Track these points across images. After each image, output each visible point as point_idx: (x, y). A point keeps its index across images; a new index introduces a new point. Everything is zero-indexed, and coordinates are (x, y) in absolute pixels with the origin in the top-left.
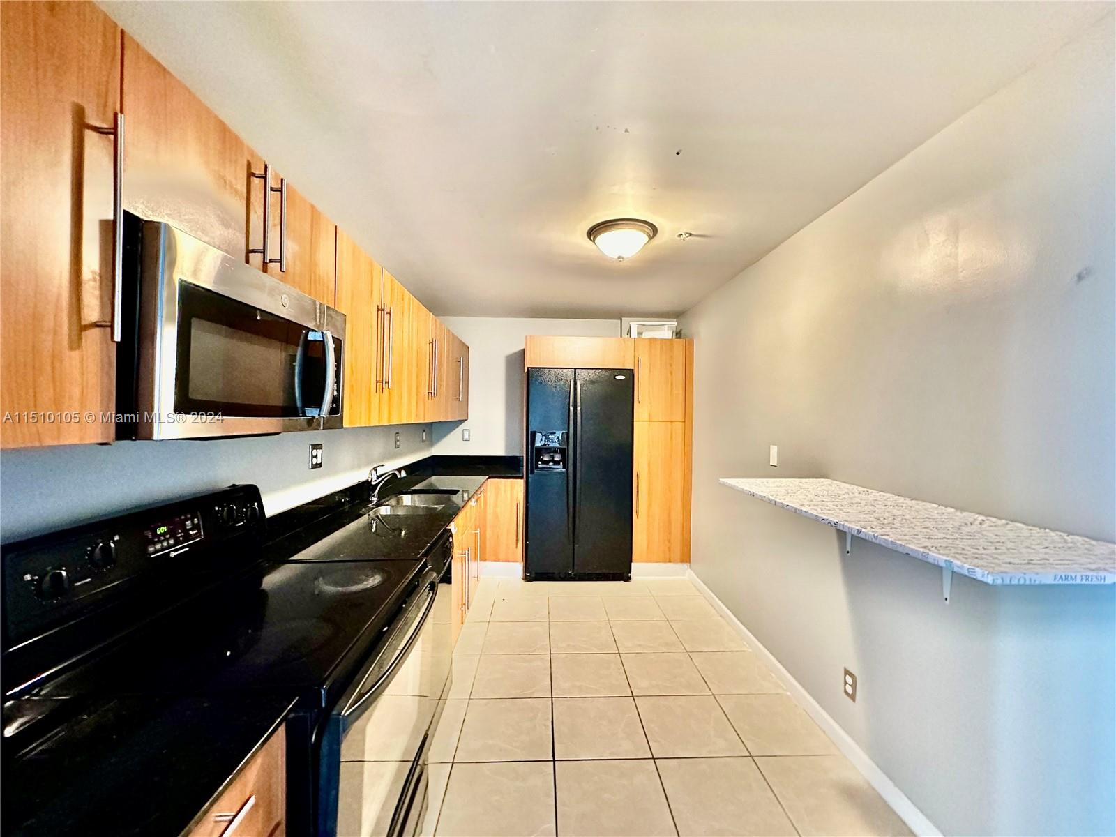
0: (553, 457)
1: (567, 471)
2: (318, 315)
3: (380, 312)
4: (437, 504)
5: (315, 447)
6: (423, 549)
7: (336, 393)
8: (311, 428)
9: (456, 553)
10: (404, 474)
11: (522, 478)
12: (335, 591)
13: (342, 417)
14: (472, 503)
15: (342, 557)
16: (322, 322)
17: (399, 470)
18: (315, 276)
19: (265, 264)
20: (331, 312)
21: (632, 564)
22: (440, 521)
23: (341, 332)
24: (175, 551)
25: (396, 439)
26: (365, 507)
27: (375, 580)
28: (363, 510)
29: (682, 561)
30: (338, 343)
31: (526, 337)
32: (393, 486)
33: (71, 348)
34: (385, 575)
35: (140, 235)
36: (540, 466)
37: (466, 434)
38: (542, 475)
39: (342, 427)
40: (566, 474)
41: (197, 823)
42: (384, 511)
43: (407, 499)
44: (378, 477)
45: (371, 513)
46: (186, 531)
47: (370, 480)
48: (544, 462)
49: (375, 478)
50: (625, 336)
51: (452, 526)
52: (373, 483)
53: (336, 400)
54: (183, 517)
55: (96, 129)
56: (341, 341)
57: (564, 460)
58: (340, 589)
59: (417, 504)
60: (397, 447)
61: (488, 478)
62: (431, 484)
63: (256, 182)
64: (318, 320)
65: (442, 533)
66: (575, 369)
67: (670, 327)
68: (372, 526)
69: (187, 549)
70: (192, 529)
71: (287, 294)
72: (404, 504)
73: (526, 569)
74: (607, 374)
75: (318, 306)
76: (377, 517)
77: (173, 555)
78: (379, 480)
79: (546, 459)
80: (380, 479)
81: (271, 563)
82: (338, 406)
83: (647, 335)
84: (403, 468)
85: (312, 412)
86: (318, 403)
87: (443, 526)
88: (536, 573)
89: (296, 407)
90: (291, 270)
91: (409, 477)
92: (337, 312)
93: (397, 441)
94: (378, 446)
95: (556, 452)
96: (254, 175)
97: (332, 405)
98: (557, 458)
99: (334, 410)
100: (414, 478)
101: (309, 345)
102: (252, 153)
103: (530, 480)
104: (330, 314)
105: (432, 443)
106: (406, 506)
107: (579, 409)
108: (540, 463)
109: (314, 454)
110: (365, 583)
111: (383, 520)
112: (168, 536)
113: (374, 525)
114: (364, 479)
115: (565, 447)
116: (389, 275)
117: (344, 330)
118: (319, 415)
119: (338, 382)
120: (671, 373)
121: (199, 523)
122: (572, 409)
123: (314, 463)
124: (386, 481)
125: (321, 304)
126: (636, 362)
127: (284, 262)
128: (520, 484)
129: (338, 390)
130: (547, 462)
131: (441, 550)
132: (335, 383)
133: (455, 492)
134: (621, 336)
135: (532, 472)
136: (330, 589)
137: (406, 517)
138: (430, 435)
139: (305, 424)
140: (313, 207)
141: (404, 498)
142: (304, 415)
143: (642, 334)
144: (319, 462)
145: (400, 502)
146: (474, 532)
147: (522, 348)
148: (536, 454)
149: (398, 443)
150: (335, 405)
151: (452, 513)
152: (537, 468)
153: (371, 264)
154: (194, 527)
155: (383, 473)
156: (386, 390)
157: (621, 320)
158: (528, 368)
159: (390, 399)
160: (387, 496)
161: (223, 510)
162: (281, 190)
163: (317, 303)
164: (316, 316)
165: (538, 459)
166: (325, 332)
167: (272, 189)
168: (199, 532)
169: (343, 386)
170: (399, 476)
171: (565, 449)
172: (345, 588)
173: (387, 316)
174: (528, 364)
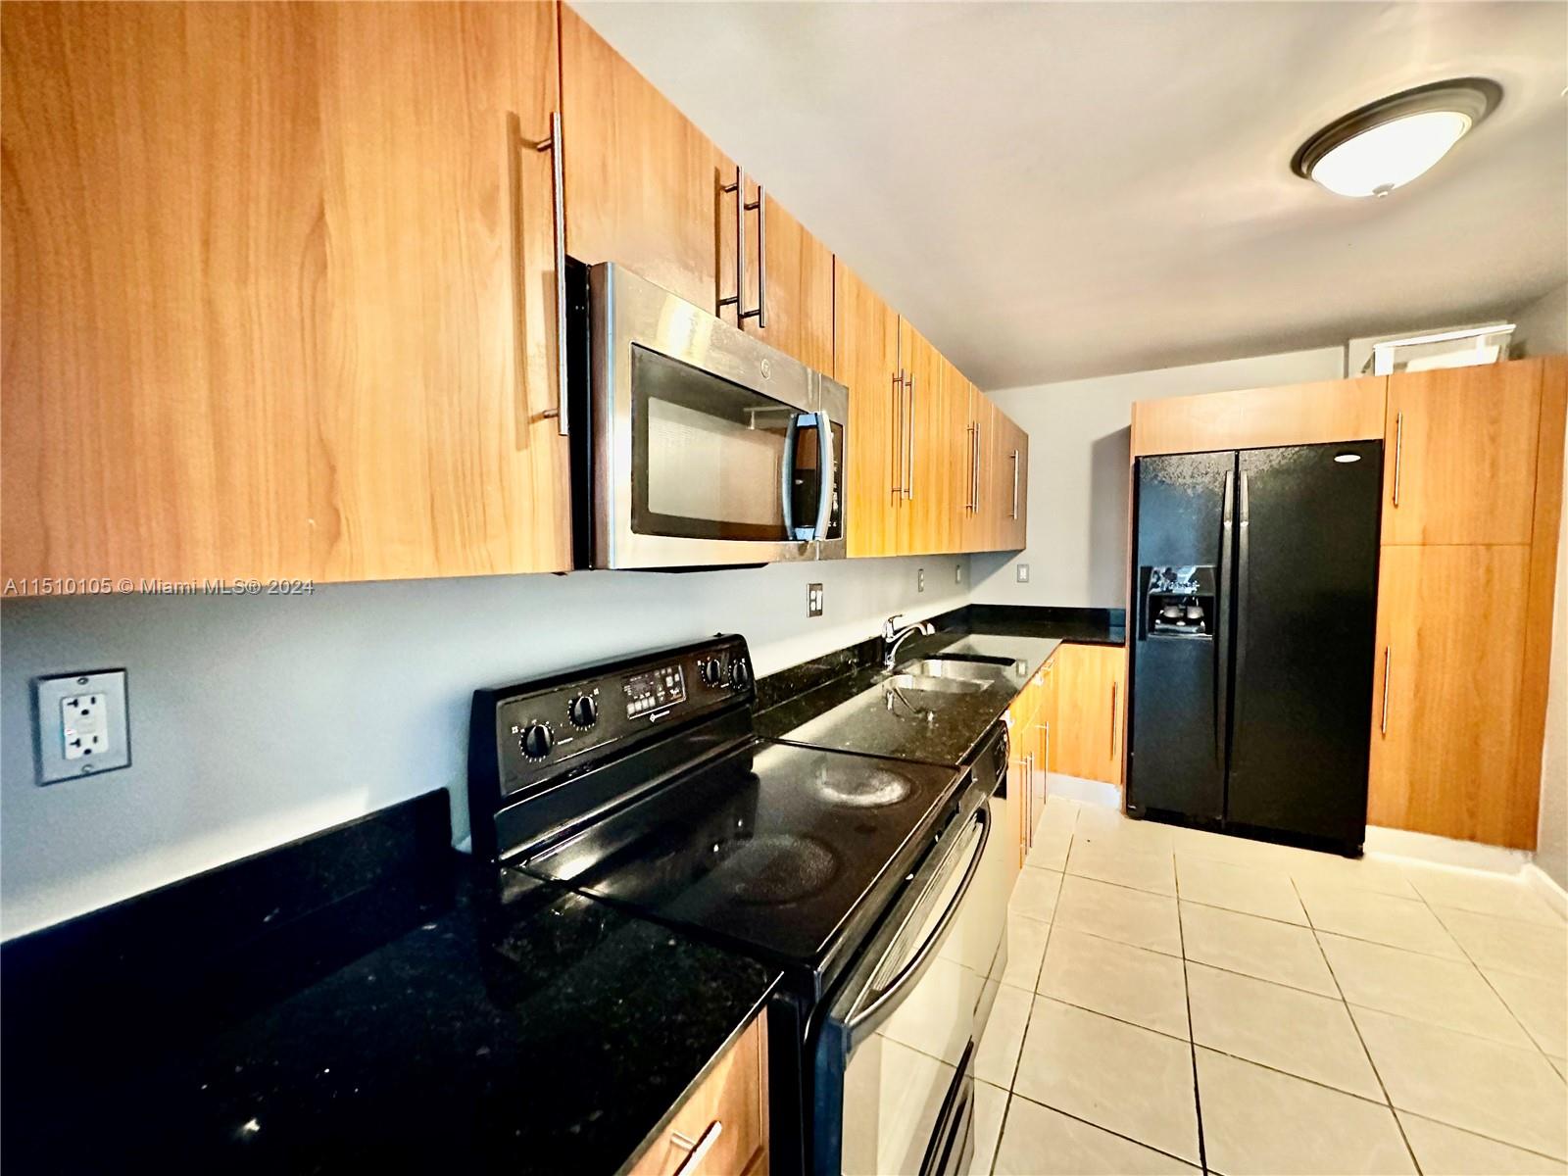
0: (1186, 612)
1: (1217, 638)
2: (810, 388)
3: (896, 383)
4: (981, 678)
5: (813, 587)
6: (964, 750)
7: (836, 506)
8: (803, 557)
9: (1013, 759)
10: (931, 629)
11: (1122, 645)
12: (837, 800)
13: (845, 542)
14: (1037, 681)
15: (847, 746)
16: (816, 399)
17: (925, 623)
18: (807, 334)
19: (741, 317)
20: (828, 384)
21: (1367, 827)
22: (989, 707)
23: (841, 413)
24: (656, 713)
25: (919, 576)
26: (878, 673)
27: (891, 792)
28: (875, 678)
29: (1512, 845)
30: (838, 428)
31: (1134, 404)
32: (917, 647)
33: (518, 449)
34: (908, 786)
35: (588, 287)
36: (1157, 627)
37: (1023, 574)
38: (1160, 642)
39: (845, 558)
40: (1213, 644)
41: (640, 1157)
42: (903, 682)
43: (934, 666)
44: (895, 633)
45: (886, 683)
46: (667, 689)
47: (884, 636)
48: (1166, 620)
49: (890, 633)
50: (1356, 372)
51: (1006, 717)
52: (889, 640)
53: (836, 516)
54: (663, 672)
55: (533, 146)
56: (842, 426)
57: (1210, 621)
58: (844, 797)
59: (950, 675)
60: (921, 590)
61: (1062, 642)
62: (969, 647)
63: (727, 199)
64: (811, 396)
65: (994, 726)
66: (1238, 451)
67: (1493, 340)
68: (887, 700)
69: (668, 712)
70: (673, 688)
71: (767, 358)
72: (931, 674)
73: (1129, 796)
74: (1312, 454)
75: (810, 376)
76: (895, 690)
77: (653, 718)
78: (895, 637)
79: (1171, 613)
80: (898, 635)
81: (763, 740)
82: (839, 524)
83: (1418, 365)
84: (933, 621)
85: (804, 533)
86: (813, 522)
87: (993, 715)
88: (1148, 809)
89: (783, 527)
90: (774, 327)
91: (939, 634)
92: (836, 384)
93: (920, 581)
94: (896, 587)
95: (1193, 604)
96: (723, 188)
97: (832, 524)
98: (1194, 614)
99: (834, 533)
100: (946, 637)
101: (799, 433)
102: (721, 156)
103: (1138, 651)
104: (828, 385)
105: (969, 584)
106: (934, 677)
107: (1244, 525)
108: (1158, 621)
109: (813, 597)
110: (879, 793)
111: (902, 695)
112: (648, 694)
113: (890, 700)
114: (875, 635)
115: (1212, 594)
116: (910, 325)
117: (846, 410)
118: (814, 537)
119: (838, 490)
120: (1493, 439)
121: (680, 681)
122: (1228, 525)
123: (813, 609)
124: (906, 639)
125: (814, 373)
126: (1391, 424)
127: (765, 315)
128: (1121, 655)
129: (839, 502)
130: (1173, 621)
131: (992, 755)
132: (835, 490)
133: (1008, 662)
134: (1346, 375)
135: (1143, 637)
136: (831, 794)
137: (937, 695)
138: (967, 576)
139: (795, 551)
140: (802, 229)
141: (930, 665)
142: (795, 539)
143: (1405, 365)
144: (819, 608)
145: (925, 670)
146: (1039, 726)
147: (1126, 425)
148: (1150, 605)
149: (922, 584)
150: (835, 525)
151: (1004, 695)
152: (1152, 629)
153: (884, 311)
154: (676, 685)
155: (901, 627)
156: (905, 502)
157: (1347, 347)
158: (1137, 458)
159: (911, 517)
160: (908, 660)
161: (706, 665)
162: (758, 206)
163: (809, 371)
164: (807, 390)
165: (1154, 615)
166: (819, 414)
167: (747, 208)
168: (681, 692)
169: (846, 495)
170: (924, 633)
171: (1212, 598)
172: (852, 797)
173: (906, 389)
174: (1136, 451)
